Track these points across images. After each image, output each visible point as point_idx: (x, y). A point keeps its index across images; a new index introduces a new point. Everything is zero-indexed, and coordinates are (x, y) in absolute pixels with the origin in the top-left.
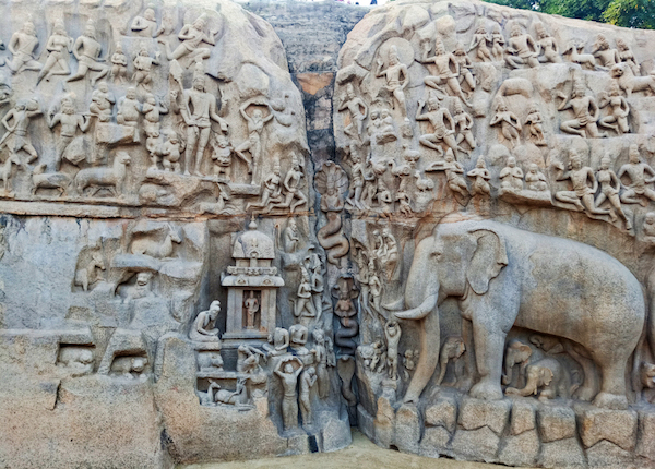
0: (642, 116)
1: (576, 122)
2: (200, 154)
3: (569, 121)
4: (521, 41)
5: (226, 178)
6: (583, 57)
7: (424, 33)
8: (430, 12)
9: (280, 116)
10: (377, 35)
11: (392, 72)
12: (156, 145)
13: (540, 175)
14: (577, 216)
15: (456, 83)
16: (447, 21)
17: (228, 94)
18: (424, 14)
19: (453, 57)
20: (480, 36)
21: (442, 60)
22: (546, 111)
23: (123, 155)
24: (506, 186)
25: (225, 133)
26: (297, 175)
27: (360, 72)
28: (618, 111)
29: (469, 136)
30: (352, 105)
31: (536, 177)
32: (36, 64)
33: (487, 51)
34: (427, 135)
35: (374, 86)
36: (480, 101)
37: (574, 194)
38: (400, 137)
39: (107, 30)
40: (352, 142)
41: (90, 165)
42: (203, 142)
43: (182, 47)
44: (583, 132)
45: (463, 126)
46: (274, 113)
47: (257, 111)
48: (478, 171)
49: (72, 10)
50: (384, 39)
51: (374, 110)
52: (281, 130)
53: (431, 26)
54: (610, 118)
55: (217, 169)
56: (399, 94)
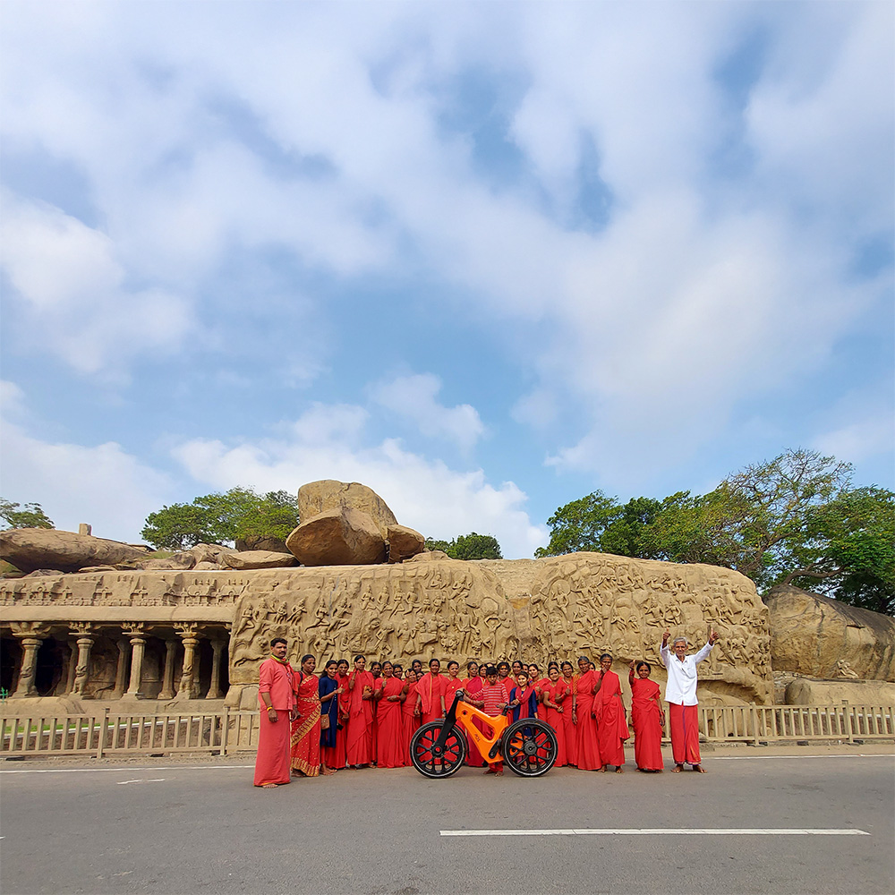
0: (687, 615)
1: (654, 620)
2: (466, 645)
3: (651, 619)
4: (625, 578)
5: (478, 656)
6: (657, 585)
7: (575, 576)
8: (577, 565)
9: (504, 623)
10: (551, 579)
11: (560, 598)
12: (445, 642)
13: (637, 647)
14: (657, 667)
15: (592, 602)
16: (586, 570)
17: (478, 613)
18: (574, 568)
19: (590, 589)
20: (603, 577)
21: (585, 591)
22: (639, 614)
23: (430, 648)
24: (621, 654)
25: (478, 634)
26: (514, 652)
27: (542, 598)
28: (675, 613)
29: (601, 629)
30: (539, 614)
31: (635, 649)
32: (389, 607)
33: (608, 584)
34: (579, 629)
35: (551, 605)
36: (606, 611)
37: (654, 656)
38: (566, 631)
39: (419, 587)
40: (541, 634)
41: (416, 654)
42: (467, 638)
43: (455, 592)
44: (657, 624)
45: (597, 624)
46: (501, 622)
47: (493, 622)
48: (606, 647)
49: (403, 580)
50: (554, 581)
51: (552, 617)
52: (506, 631)
53: (578, 573)
54: (672, 617)
55: (475, 652)
56: (564, 609)
